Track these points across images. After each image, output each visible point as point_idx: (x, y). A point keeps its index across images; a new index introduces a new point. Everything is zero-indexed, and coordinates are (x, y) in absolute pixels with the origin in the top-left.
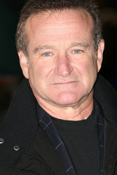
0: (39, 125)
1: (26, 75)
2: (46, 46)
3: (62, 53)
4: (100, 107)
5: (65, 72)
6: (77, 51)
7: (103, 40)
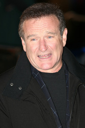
0: (32, 75)
1: (25, 49)
2: (32, 35)
3: (42, 39)
4: (66, 65)
5: (44, 50)
6: (50, 37)
7: (66, 29)
